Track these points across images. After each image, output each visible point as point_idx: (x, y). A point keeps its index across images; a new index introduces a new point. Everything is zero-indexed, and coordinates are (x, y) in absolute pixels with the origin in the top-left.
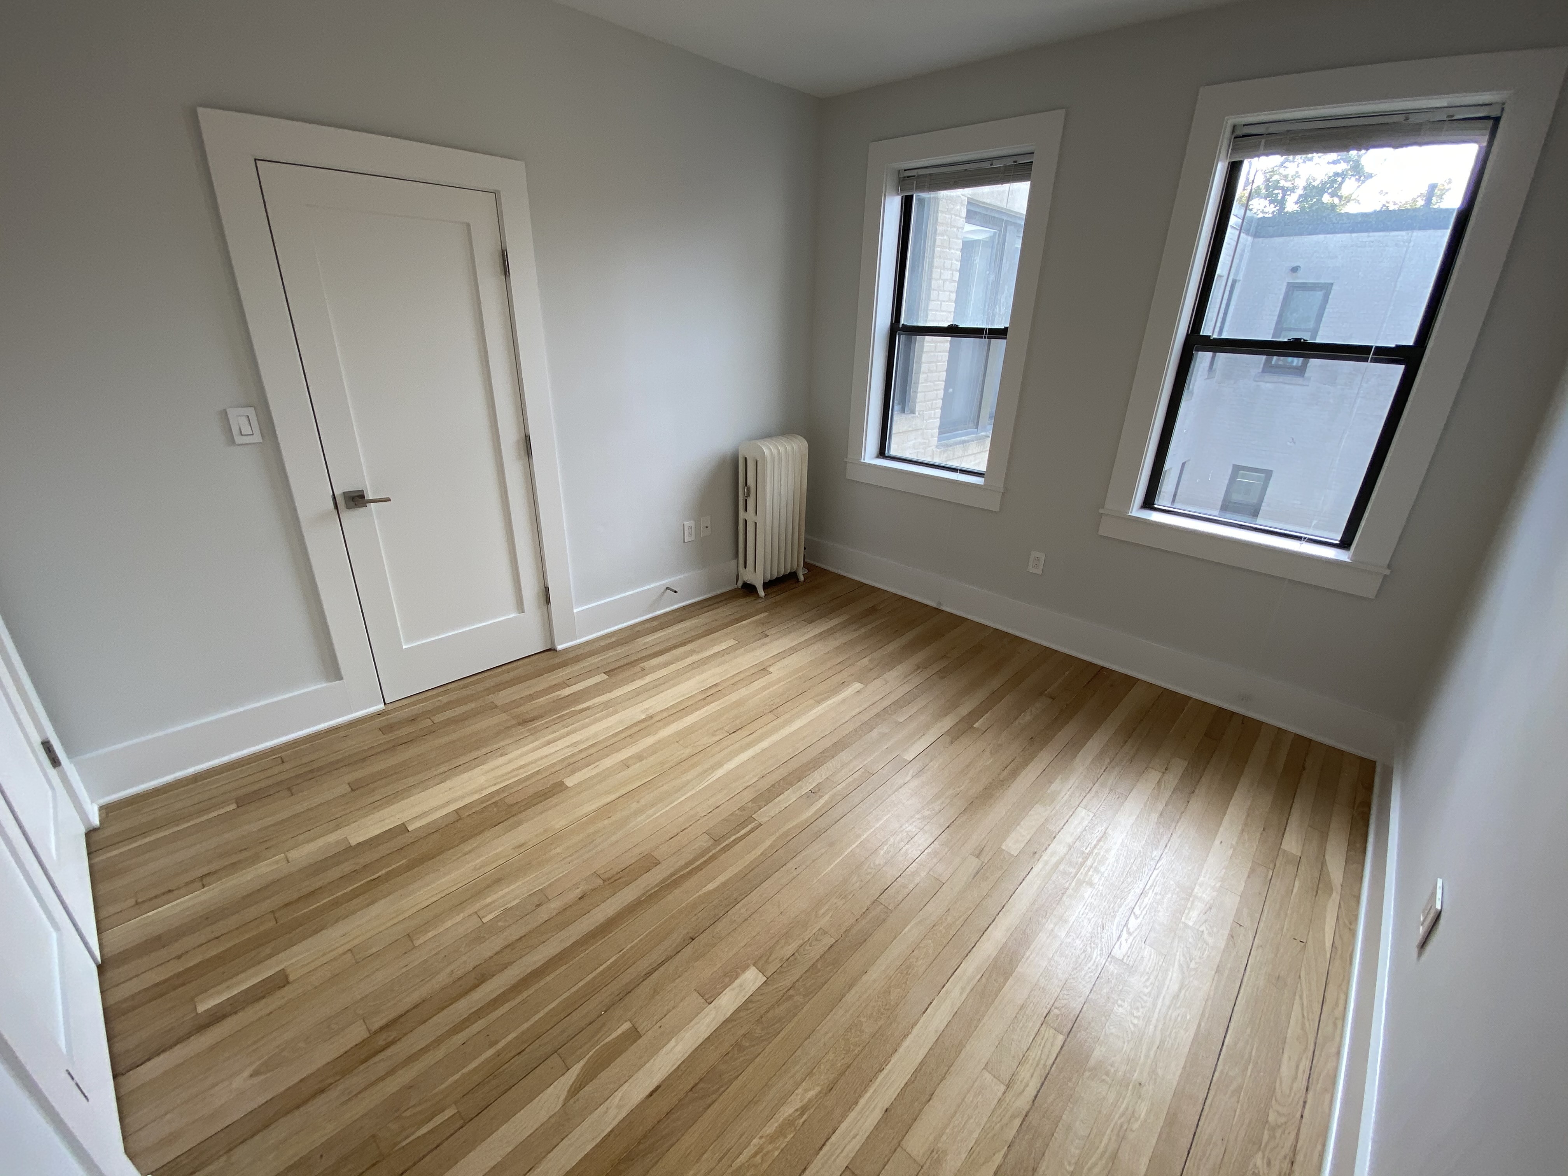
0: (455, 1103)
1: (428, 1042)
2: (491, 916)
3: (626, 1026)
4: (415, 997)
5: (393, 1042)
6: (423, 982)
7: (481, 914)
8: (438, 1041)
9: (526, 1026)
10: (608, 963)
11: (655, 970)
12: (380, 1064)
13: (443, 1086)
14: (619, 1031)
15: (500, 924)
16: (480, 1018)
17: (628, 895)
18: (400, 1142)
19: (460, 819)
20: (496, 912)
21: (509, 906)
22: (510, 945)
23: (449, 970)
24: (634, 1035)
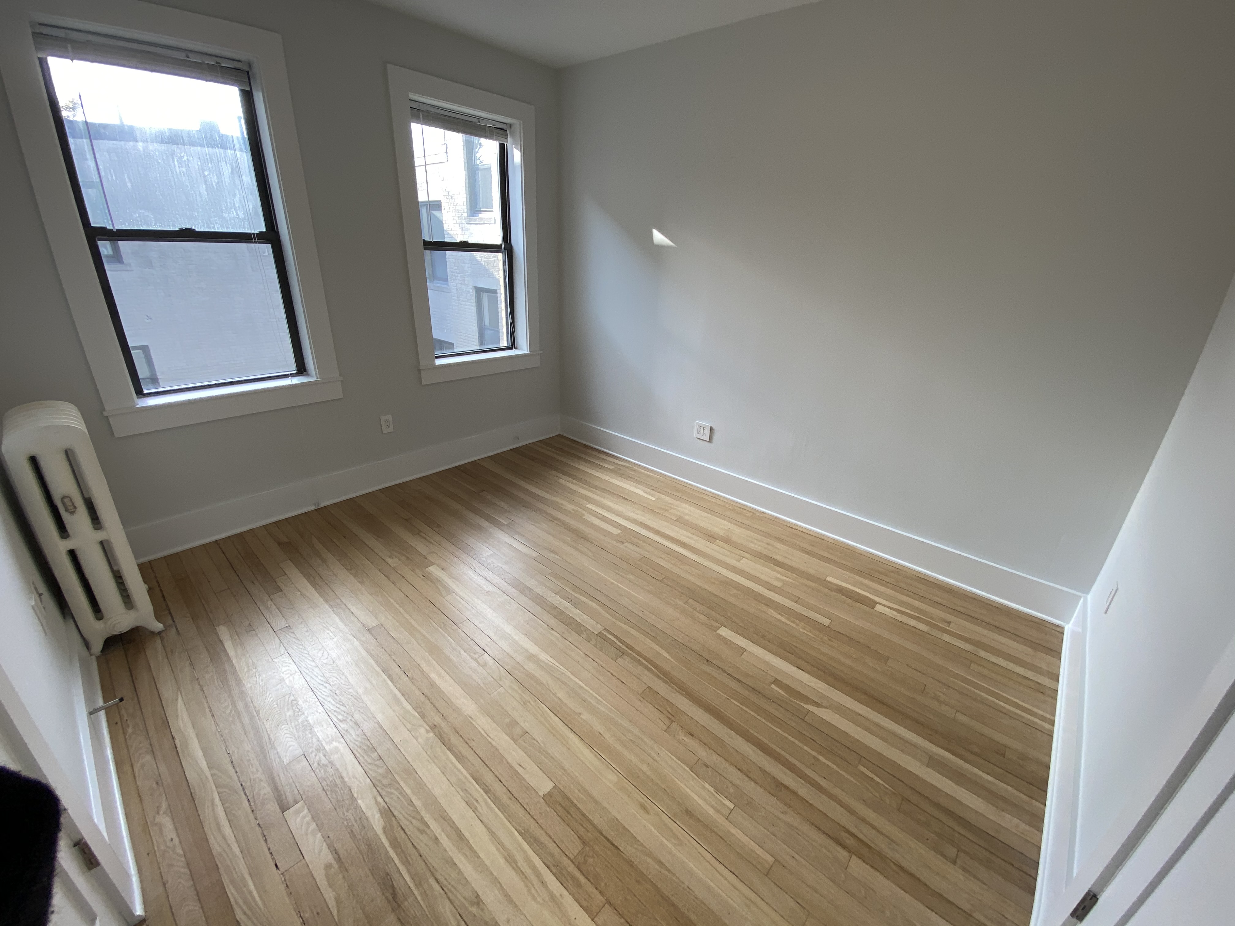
0: (856, 767)
1: (835, 804)
2: (727, 803)
3: (773, 686)
4: (814, 834)
5: (848, 831)
6: (799, 833)
7: (727, 813)
8: (831, 796)
9: (797, 742)
10: (739, 704)
11: (735, 678)
12: (865, 833)
13: (852, 779)
14: (778, 689)
15: (732, 791)
16: (806, 774)
17: (682, 703)
18: (890, 790)
19: (610, 904)
20: (722, 799)
21: (712, 790)
22: (747, 776)
23: (781, 816)
24: (776, 682)
